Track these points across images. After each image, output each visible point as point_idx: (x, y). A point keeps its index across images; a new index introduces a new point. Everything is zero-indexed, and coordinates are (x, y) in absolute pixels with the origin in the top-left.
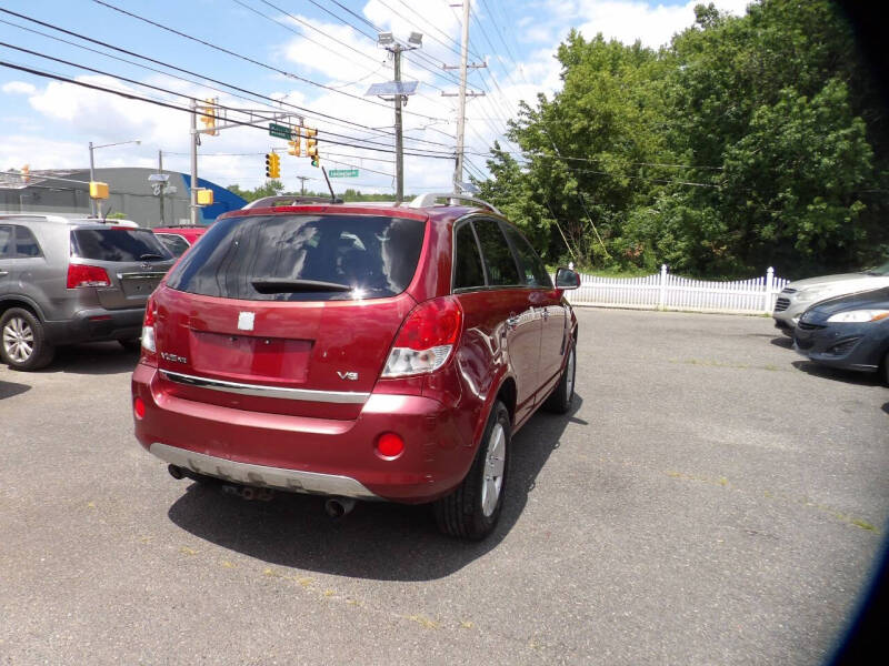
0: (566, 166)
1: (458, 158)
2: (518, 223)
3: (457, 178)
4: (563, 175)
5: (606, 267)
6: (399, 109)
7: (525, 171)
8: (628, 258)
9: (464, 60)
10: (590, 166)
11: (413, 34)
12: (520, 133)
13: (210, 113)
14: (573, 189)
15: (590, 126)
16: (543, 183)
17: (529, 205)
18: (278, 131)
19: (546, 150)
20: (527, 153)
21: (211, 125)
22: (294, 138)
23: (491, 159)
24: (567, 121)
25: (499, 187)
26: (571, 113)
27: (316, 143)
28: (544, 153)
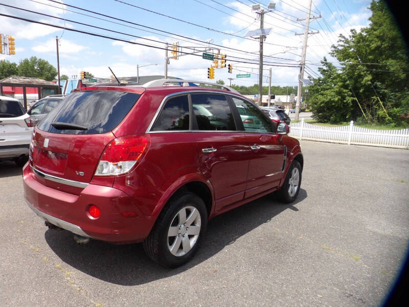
0: (365, 68)
1: (302, 67)
2: (332, 99)
3: (301, 77)
4: (362, 73)
5: (387, 124)
6: (262, 43)
7: (340, 72)
8: (403, 119)
9: (308, 15)
10: (381, 68)
11: (271, 4)
12: (338, 51)
13: (175, 50)
14: (368, 81)
15: (382, 45)
16: (350, 78)
17: (339, 90)
18: (207, 56)
19: (353, 60)
20: (342, 62)
21: (175, 55)
22: (215, 60)
23: (321, 67)
24: (368, 43)
25: (324, 81)
26: (370, 39)
27: (225, 62)
28: (352, 62)
